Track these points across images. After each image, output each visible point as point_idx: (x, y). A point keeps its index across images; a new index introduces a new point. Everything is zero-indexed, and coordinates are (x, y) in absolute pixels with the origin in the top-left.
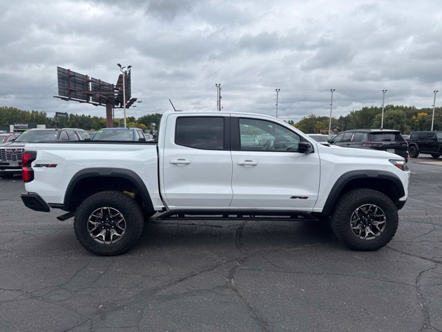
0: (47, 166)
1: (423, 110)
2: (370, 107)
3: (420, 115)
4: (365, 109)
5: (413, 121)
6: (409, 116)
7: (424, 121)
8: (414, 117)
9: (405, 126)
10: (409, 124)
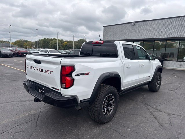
0: (83, 74)
1: (66, 41)
2: (47, 38)
3: (65, 43)
4: (45, 39)
5: (63, 45)
6: (62, 43)
7: (67, 45)
8: (63, 44)
9: (61, 47)
10: (62, 46)
